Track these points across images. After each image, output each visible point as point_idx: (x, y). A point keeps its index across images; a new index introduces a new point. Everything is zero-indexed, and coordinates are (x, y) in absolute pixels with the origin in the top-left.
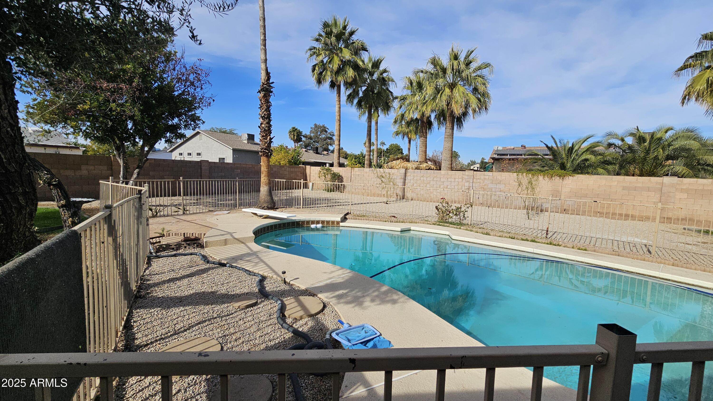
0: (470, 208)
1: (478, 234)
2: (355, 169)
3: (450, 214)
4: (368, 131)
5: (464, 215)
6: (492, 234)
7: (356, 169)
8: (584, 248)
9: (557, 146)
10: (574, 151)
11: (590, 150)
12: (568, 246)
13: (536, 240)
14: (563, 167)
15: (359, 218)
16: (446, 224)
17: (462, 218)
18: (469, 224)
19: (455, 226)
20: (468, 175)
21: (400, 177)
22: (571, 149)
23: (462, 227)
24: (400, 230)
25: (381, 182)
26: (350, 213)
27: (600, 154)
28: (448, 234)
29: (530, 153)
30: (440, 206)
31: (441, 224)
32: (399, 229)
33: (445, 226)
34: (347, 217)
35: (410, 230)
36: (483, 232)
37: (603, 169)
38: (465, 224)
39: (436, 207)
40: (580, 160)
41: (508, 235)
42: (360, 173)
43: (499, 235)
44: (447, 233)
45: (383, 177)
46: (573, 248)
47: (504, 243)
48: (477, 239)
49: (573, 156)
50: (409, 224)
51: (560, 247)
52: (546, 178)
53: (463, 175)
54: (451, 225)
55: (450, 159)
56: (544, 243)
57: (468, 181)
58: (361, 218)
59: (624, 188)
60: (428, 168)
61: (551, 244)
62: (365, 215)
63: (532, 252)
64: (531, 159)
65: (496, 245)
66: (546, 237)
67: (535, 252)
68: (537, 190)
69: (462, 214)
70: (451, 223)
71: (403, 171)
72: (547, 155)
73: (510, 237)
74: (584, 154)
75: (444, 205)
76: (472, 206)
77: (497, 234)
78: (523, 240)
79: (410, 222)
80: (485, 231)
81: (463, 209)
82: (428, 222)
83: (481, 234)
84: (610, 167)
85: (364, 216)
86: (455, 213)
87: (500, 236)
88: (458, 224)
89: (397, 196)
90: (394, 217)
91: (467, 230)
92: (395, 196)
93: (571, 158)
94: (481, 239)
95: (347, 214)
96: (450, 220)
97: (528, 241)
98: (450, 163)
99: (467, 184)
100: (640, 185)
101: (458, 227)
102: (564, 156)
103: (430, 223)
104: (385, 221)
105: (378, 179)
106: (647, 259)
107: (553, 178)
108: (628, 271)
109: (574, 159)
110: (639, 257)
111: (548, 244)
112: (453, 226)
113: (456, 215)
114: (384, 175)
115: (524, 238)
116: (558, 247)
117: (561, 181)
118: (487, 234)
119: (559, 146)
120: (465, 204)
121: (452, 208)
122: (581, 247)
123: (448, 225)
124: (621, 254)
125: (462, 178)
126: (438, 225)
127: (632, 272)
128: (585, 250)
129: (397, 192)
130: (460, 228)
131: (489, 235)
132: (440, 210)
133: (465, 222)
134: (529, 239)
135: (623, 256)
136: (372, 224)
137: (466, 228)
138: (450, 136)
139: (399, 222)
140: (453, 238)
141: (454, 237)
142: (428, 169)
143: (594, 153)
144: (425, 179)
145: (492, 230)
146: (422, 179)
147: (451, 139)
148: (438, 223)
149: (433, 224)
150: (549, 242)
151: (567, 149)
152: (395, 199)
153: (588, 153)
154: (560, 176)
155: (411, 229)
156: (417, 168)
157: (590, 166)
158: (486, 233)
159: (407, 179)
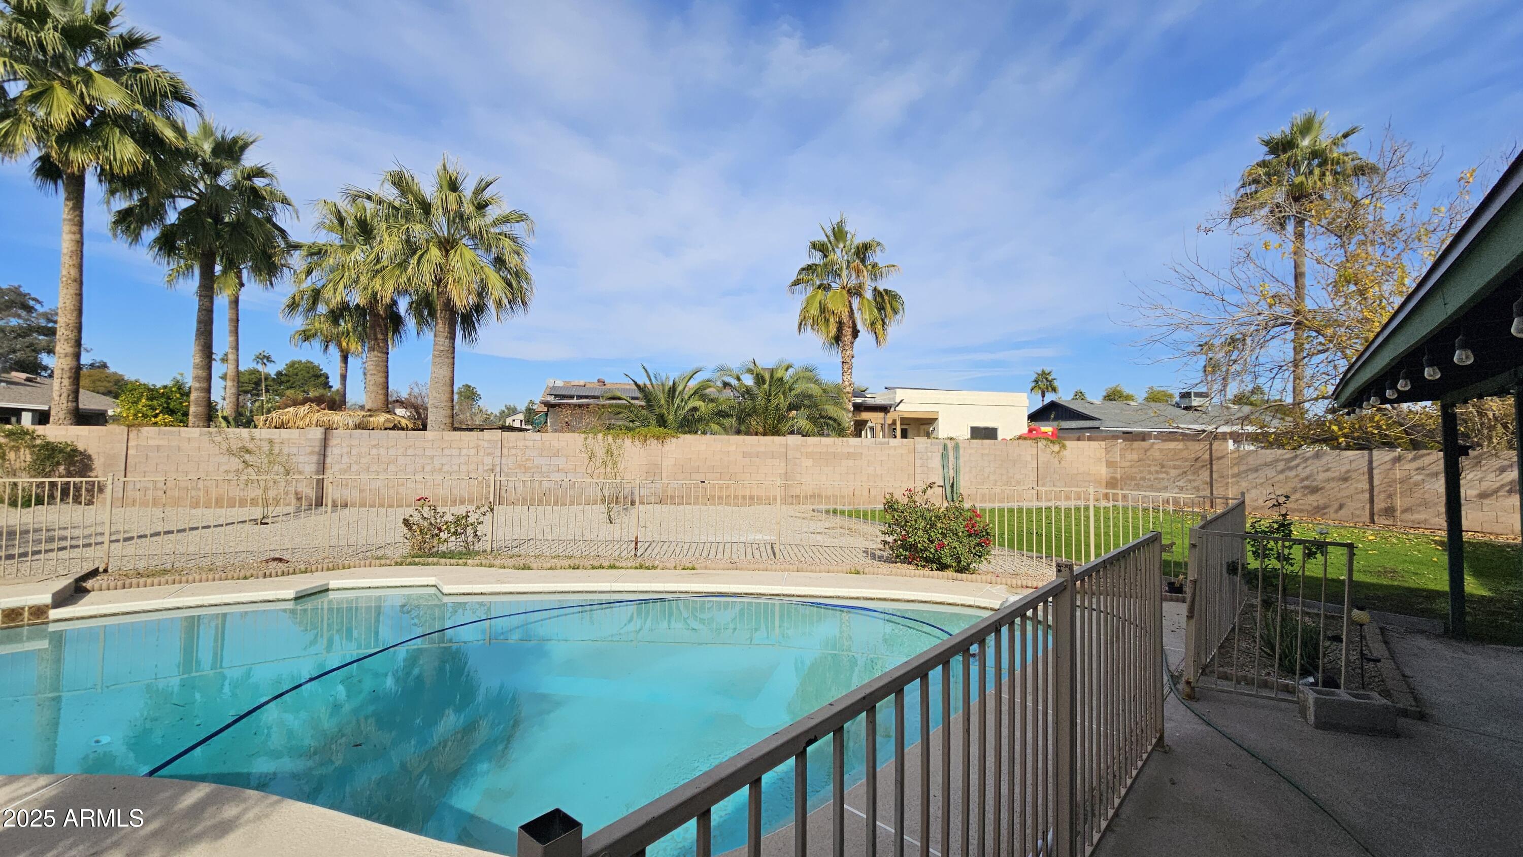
0: (488, 514)
1: (506, 570)
2: (145, 430)
3: (442, 534)
4: (199, 322)
5: (476, 531)
6: (534, 565)
7: (148, 431)
8: (690, 566)
9: (652, 384)
10: (677, 393)
11: (699, 393)
12: (668, 565)
13: (617, 564)
14: (662, 422)
15: (142, 581)
16: (430, 560)
17: (470, 539)
18: (489, 549)
19: (453, 561)
20: (489, 441)
21: (309, 450)
22: (673, 389)
23: (470, 561)
24: (292, 596)
25: (242, 466)
26: (106, 571)
27: (712, 401)
28: (433, 583)
29: (610, 395)
30: (417, 518)
31: (417, 560)
32: (291, 594)
33: (428, 564)
34: (89, 584)
35: (327, 590)
36: (517, 565)
37: (718, 424)
38: (477, 553)
39: (406, 522)
40: (686, 409)
41: (566, 563)
42: (161, 443)
43: (549, 565)
44: (432, 581)
45: (248, 452)
46: (675, 568)
47: (557, 582)
48: (502, 583)
49: (677, 402)
50: (325, 573)
51: (658, 571)
52: (637, 442)
53: (478, 439)
54: (443, 560)
55: (450, 404)
56: (631, 568)
57: (490, 454)
58: (149, 581)
59: (745, 455)
60: (391, 425)
61: (641, 567)
62: (169, 567)
63: (608, 589)
64: (611, 406)
65: (541, 590)
66: (636, 555)
67: (613, 589)
68: (621, 467)
69: (469, 531)
70: (444, 555)
71: (318, 433)
72: (636, 399)
73: (570, 567)
74: (692, 399)
75: (425, 516)
76: (492, 510)
77: (544, 565)
78: (594, 568)
79: (328, 569)
80: (522, 562)
81: (471, 520)
82: (383, 562)
83: (513, 571)
84: (726, 422)
85: (165, 572)
86: (452, 530)
87: (551, 568)
88: (460, 555)
89: (299, 499)
90: (280, 560)
91: (481, 565)
92: (294, 501)
93: (673, 405)
94: (509, 582)
95: (94, 573)
96: (443, 548)
97: (603, 568)
98: (449, 412)
99: (488, 460)
100: (762, 449)
101: (461, 561)
102: (663, 402)
103: (388, 562)
104: (245, 578)
105: (232, 458)
106: (769, 567)
107: (648, 442)
108: (747, 594)
109: (678, 407)
110: (761, 566)
111: (636, 568)
112: (448, 561)
113: (455, 533)
114: (250, 446)
115: (596, 564)
116: (653, 571)
117: (660, 446)
118: (526, 567)
119: (654, 383)
120: (478, 508)
121: (446, 518)
122: (688, 565)
123: (435, 560)
124: (739, 566)
125: (477, 447)
126: (410, 564)
127: (752, 594)
128: (693, 569)
129: (299, 490)
130: (465, 564)
131: (529, 568)
132: (415, 527)
133: (478, 547)
134: (606, 564)
135: (741, 569)
136: (193, 595)
137: (478, 562)
138: (446, 353)
139: (294, 573)
140: (445, 591)
141: (446, 589)
142: (393, 428)
143: (703, 398)
144: (382, 451)
145: (535, 557)
146: (374, 451)
147: (450, 361)
148: (409, 560)
149: (397, 564)
150: (638, 565)
151: (667, 389)
152: (291, 509)
153: (697, 397)
154: (658, 438)
155: (330, 587)
156: (359, 426)
157: (700, 419)
158: (522, 565)
159: (329, 451)
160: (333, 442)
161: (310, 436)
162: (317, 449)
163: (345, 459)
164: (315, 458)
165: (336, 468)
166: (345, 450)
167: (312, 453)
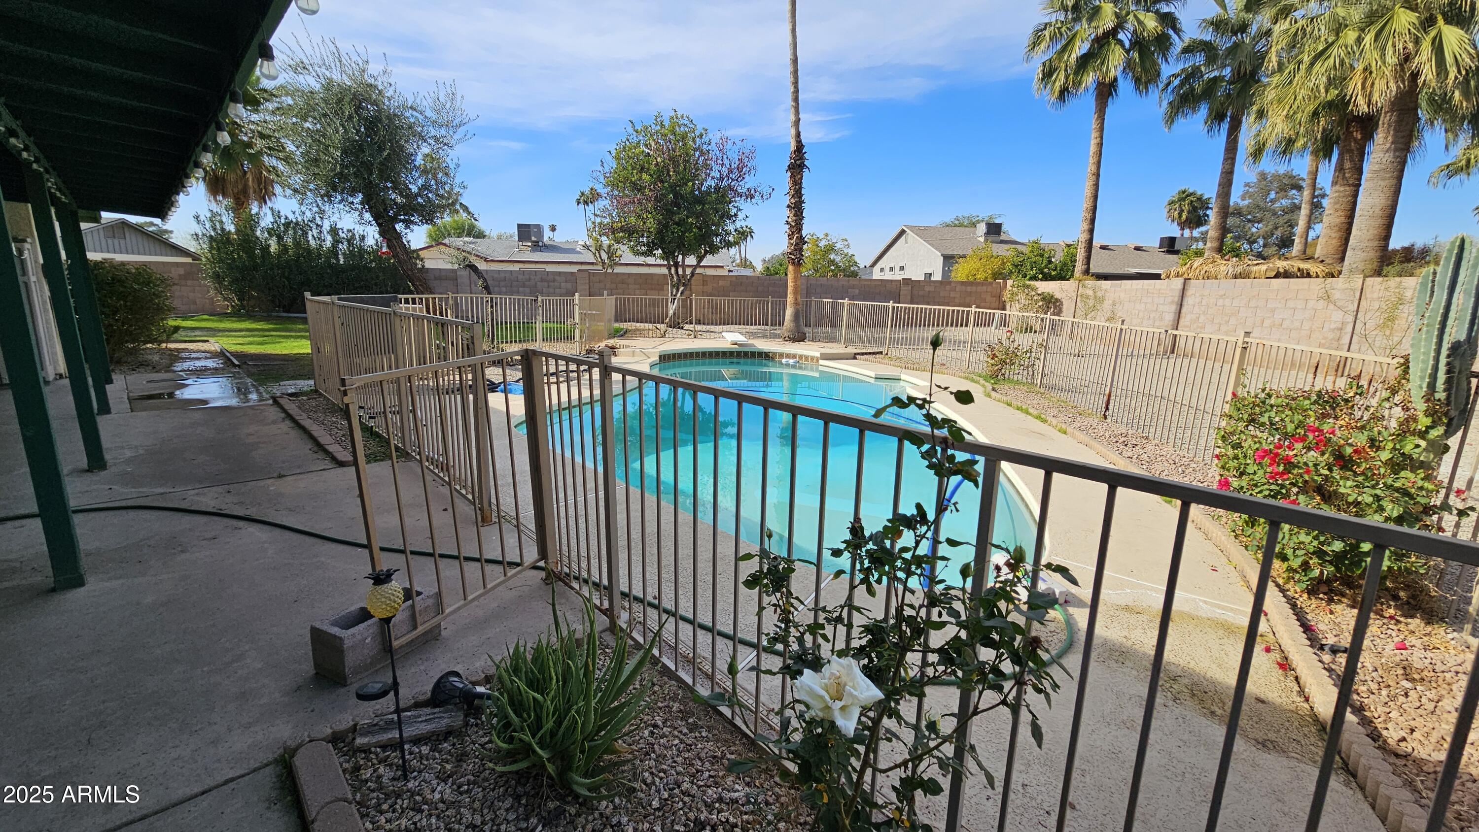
7: (1088, 284)
15: (883, 360)
17: (1031, 372)
21: (1170, 299)
26: (883, 354)
38: (1028, 385)
42: (1092, 293)
54: (981, 381)
55: (1378, 243)
56: (1033, 416)
61: (1039, 417)
71: (1180, 284)
85: (897, 359)
87: (998, 400)
88: (1008, 382)
90: (944, 365)
95: (873, 353)
98: (1372, 254)
101: (986, 383)
104: (906, 368)
111: (1036, 417)
126: (967, 378)
132: (992, 351)
138: (1382, 174)
147: (1387, 183)
148: (973, 377)
149: (963, 377)
150: (1042, 414)
159: (1185, 303)
160: (1190, 292)
161: (1173, 287)
162: (1176, 299)
163: (1196, 310)
164: (1174, 308)
165: (1188, 317)
166: (1197, 300)
167: (1172, 302)
